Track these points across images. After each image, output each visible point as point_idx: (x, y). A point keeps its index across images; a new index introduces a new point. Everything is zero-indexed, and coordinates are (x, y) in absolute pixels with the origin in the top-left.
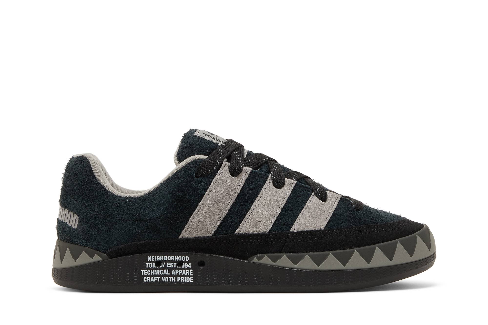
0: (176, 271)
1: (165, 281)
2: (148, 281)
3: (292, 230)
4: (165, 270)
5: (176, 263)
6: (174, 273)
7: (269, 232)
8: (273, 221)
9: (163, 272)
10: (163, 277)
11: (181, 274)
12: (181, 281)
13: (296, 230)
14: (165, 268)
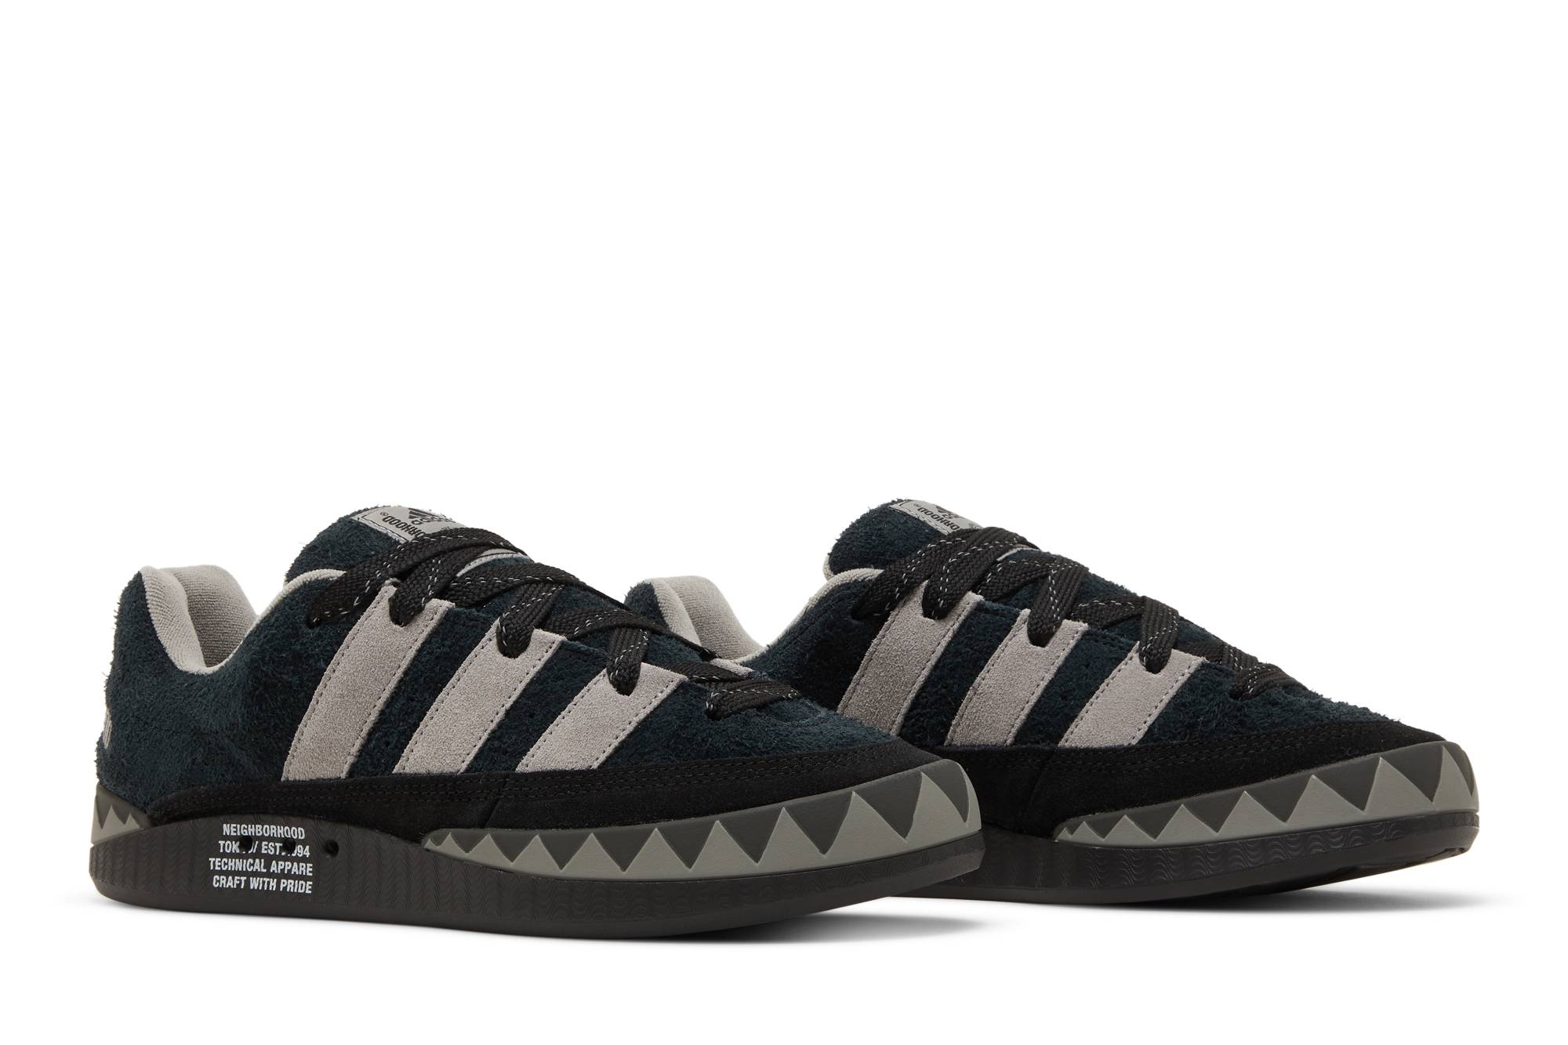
0: (280, 863)
1: (256, 888)
2: (221, 886)
3: (520, 769)
4: (257, 861)
5: (281, 845)
6: (275, 869)
7: (468, 770)
8: (480, 744)
9: (253, 865)
10: (251, 878)
11: (290, 871)
12: (288, 890)
13: (529, 769)
14: (258, 855)
